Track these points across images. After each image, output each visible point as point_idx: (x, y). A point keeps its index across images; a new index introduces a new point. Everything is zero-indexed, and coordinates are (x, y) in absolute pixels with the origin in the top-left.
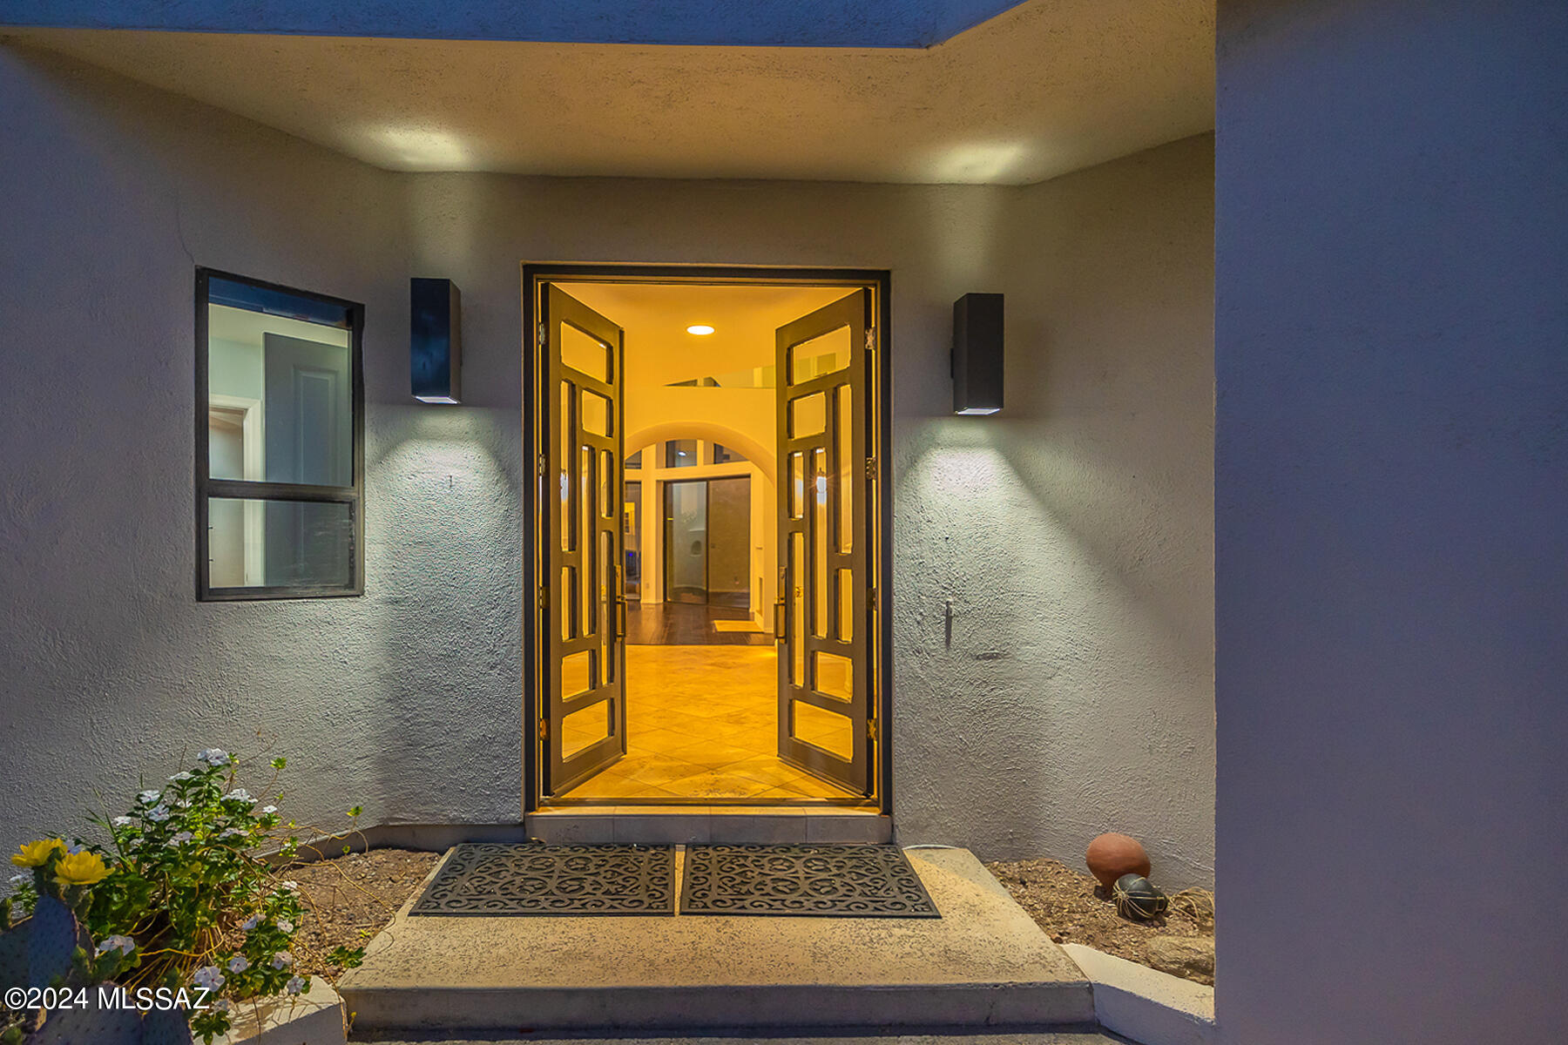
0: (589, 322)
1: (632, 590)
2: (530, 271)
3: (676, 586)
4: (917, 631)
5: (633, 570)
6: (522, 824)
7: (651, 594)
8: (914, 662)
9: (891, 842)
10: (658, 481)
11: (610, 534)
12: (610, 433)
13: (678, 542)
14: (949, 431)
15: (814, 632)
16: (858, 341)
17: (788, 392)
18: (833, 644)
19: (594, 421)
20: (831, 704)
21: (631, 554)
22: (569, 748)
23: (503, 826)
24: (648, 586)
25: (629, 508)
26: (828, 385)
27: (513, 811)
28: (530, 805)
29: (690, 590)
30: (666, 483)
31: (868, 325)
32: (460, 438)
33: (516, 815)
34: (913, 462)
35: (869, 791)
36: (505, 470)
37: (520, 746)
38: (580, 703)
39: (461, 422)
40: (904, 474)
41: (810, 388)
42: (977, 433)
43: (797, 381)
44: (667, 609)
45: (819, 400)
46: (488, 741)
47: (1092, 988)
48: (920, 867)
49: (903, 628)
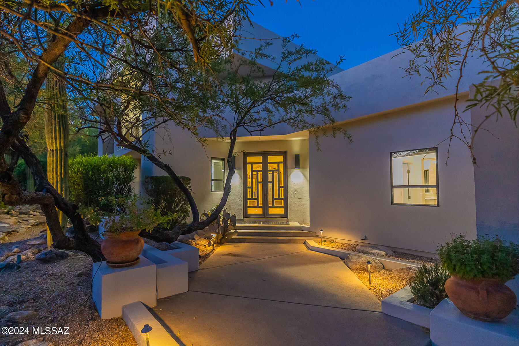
2: (244, 153)
4: (291, 195)
8: (291, 199)
9: (288, 221)
14: (295, 170)
23: (240, 219)
27: (242, 218)
28: (244, 217)
34: (290, 174)
36: (241, 177)
37: (243, 210)
40: (289, 176)
42: (298, 170)
46: (239, 209)
47: (301, 227)
48: (290, 223)
49: (289, 195)
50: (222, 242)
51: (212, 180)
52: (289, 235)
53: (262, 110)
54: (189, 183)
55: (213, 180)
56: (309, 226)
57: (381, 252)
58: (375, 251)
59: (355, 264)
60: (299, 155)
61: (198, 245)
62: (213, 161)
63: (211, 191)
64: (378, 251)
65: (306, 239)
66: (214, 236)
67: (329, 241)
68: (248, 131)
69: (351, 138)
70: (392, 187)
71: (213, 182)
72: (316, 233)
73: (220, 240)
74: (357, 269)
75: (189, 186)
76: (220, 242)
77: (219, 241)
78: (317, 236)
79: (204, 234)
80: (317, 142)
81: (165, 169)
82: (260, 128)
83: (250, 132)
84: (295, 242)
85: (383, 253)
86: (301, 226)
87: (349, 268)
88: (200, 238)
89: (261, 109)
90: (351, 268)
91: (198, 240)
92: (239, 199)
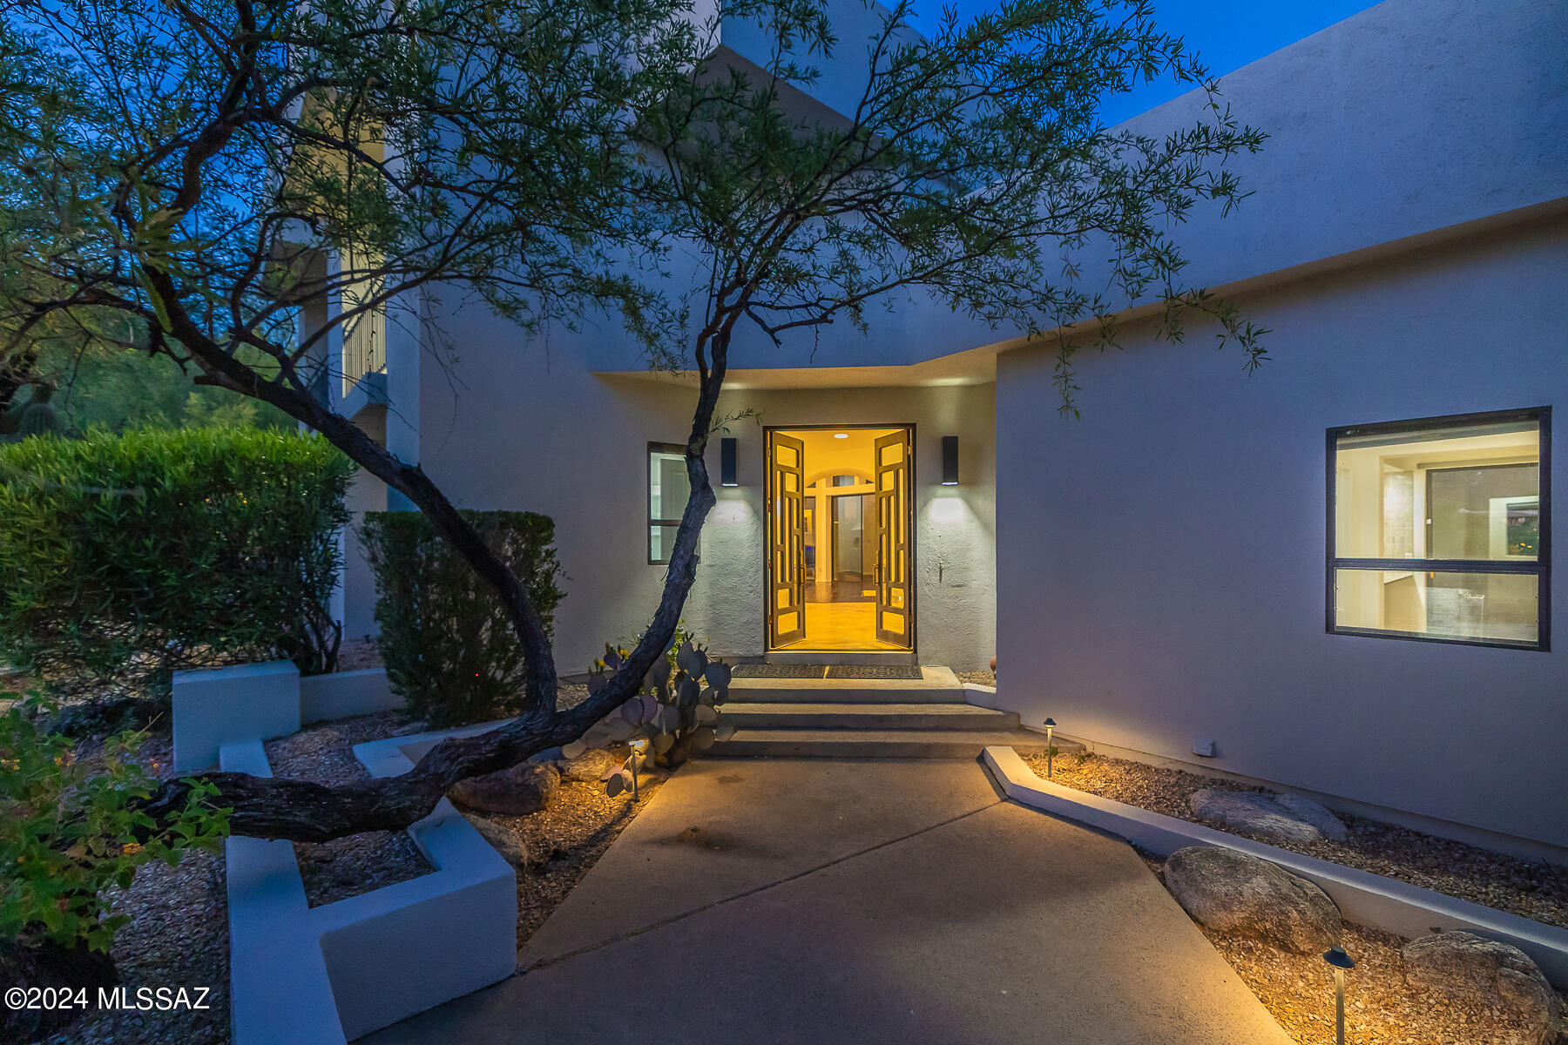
0: (788, 443)
1: (810, 574)
2: (765, 428)
3: (841, 571)
4: (927, 575)
5: (811, 561)
6: (763, 657)
7: (822, 575)
8: (926, 589)
9: (917, 664)
10: (827, 496)
11: (798, 537)
12: (798, 490)
13: (841, 538)
14: (940, 491)
15: (890, 579)
16: (905, 451)
17: (880, 469)
18: (897, 584)
19: (791, 486)
20: (896, 611)
21: (809, 548)
22: (782, 630)
23: (755, 657)
24: (820, 570)
25: (807, 514)
26: (894, 468)
27: (759, 651)
28: (766, 649)
29: (851, 573)
30: (833, 497)
31: (909, 444)
32: (738, 499)
33: (761, 653)
34: (925, 504)
35: (910, 646)
36: (756, 512)
37: (762, 625)
38: (785, 611)
39: (738, 492)
40: (921, 510)
41: (888, 468)
42: (953, 491)
43: (884, 464)
44: (834, 585)
45: (892, 473)
46: (749, 623)
47: (964, 691)
48: (924, 670)
49: (922, 574)
50: (677, 757)
51: (651, 523)
52: (924, 723)
53: (824, 234)
54: (547, 540)
55: (656, 523)
56: (993, 690)
57: (1303, 826)
58: (1271, 821)
59: (1225, 906)
60: (956, 438)
61: (578, 780)
62: (657, 458)
63: (650, 562)
64: (1288, 823)
65: (986, 742)
66: (640, 745)
67: (1069, 750)
68: (765, 328)
69: (1260, 342)
70: (1333, 563)
71: (656, 531)
72: (1019, 716)
73: (669, 754)
74: (1233, 931)
75: (547, 551)
76: (665, 765)
77: (664, 760)
78: (1022, 730)
79: (607, 735)
80: (1066, 376)
81: (401, 483)
82: (817, 312)
83: (772, 332)
84: (946, 754)
85: (1307, 831)
86: (968, 686)
87: (1196, 920)
88: (587, 749)
89: (819, 232)
90: (1201, 918)
91: (576, 759)
92: (751, 589)
